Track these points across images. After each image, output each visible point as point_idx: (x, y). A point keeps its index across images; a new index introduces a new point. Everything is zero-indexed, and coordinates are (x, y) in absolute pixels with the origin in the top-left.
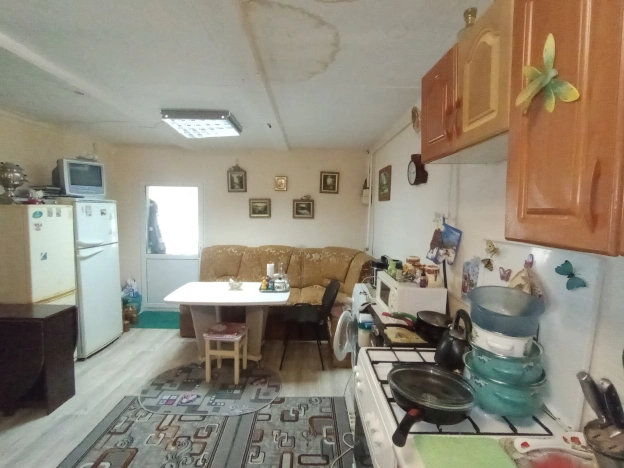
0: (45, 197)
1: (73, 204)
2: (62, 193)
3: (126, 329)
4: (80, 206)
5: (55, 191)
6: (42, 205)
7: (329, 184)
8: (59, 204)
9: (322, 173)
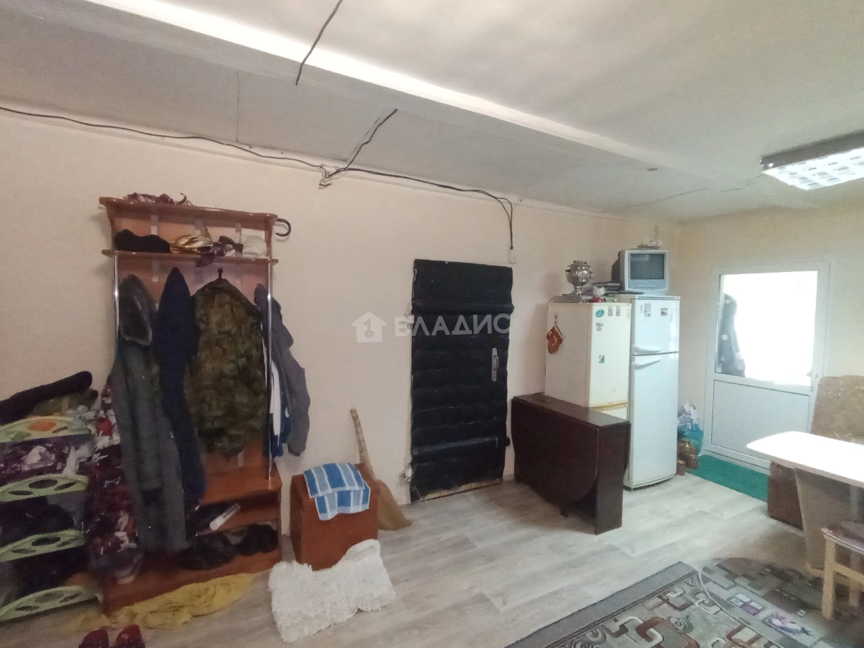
0: (606, 295)
1: (632, 301)
2: (620, 289)
3: (680, 471)
4: (639, 303)
5: (615, 287)
6: (604, 303)
8: (619, 301)
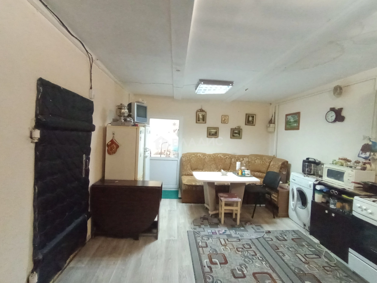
1: (144, 127)
4: (147, 128)
7: (250, 120)
9: (246, 114)
